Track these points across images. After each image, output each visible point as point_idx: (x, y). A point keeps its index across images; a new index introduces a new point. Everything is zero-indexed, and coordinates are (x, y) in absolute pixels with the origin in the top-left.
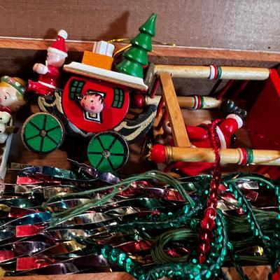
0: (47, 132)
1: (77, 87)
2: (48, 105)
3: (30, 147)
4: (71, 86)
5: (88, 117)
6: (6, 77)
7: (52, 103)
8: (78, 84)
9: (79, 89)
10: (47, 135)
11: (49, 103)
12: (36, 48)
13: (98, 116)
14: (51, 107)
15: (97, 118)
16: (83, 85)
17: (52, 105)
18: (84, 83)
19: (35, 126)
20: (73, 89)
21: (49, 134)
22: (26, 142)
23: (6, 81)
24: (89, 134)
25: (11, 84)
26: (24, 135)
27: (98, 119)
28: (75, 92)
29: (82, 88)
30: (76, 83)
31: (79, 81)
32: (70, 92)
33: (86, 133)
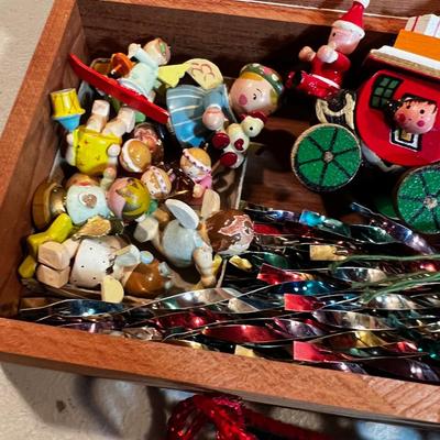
0: (335, 155)
1: (386, 88)
2: (332, 114)
3: (303, 177)
4: (376, 85)
5: (396, 139)
6: (256, 65)
7: (339, 110)
8: (389, 83)
9: (389, 91)
10: (333, 161)
11: (333, 111)
12: (308, 22)
13: (415, 140)
14: (335, 118)
15: (412, 142)
16: (398, 86)
17: (338, 114)
18: (401, 82)
19: (316, 144)
20: (379, 91)
21: (339, 159)
22: (297, 168)
23: (257, 71)
24: (393, 166)
25: (264, 76)
26: (296, 157)
27: (415, 145)
28: (381, 97)
29: (394, 90)
30: (386, 81)
31: (392, 79)
32: (373, 95)
33: (389, 165)
